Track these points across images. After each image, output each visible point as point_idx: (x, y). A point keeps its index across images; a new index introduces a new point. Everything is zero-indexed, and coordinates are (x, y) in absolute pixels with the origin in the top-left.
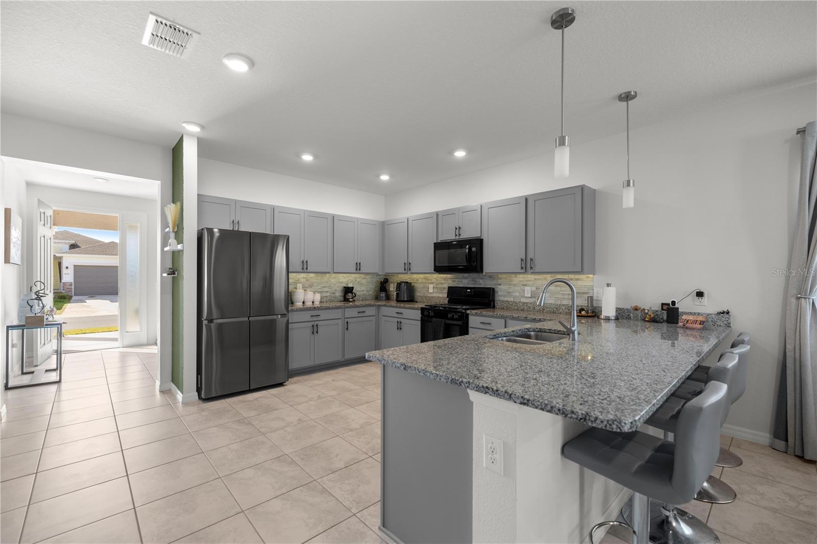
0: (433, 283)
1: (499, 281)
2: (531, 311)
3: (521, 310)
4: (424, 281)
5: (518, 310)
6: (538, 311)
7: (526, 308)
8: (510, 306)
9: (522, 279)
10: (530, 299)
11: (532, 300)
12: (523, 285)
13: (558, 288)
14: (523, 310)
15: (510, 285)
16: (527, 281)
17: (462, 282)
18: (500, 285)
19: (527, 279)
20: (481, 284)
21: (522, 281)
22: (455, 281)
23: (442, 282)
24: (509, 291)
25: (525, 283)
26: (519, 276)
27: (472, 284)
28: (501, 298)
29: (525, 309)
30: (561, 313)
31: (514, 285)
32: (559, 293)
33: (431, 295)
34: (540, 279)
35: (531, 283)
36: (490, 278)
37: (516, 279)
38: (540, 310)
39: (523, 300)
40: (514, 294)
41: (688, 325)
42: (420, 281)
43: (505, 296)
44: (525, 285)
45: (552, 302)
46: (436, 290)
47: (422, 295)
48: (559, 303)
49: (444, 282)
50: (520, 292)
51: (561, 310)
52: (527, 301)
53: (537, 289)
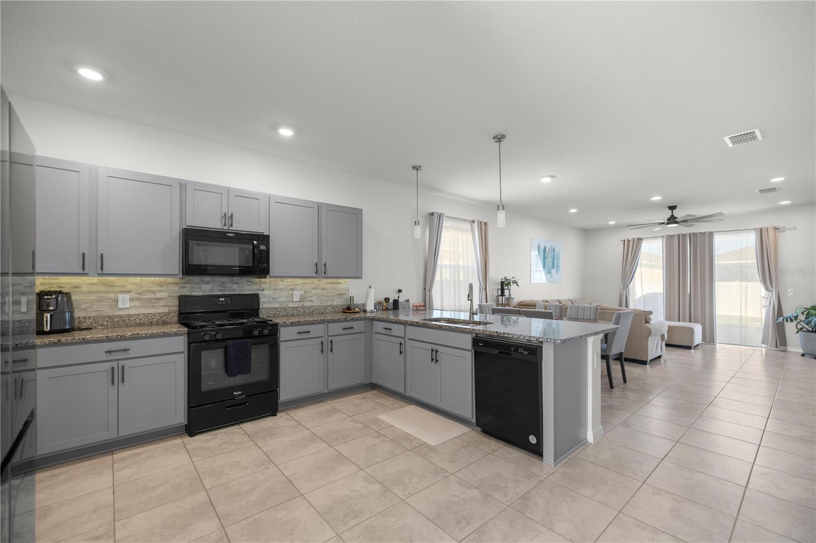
0: (130, 291)
1: (262, 285)
2: (301, 315)
3: (291, 316)
4: (100, 288)
5: (287, 316)
6: (308, 314)
7: (296, 312)
8: (278, 313)
9: (289, 283)
10: (299, 303)
11: (300, 304)
12: (291, 289)
13: (324, 291)
14: (292, 315)
15: (277, 290)
16: (295, 285)
17: (201, 288)
18: (263, 290)
19: (296, 283)
20: (235, 290)
21: (289, 285)
22: (184, 287)
23: (153, 289)
24: (275, 296)
25: (293, 287)
26: (285, 280)
27: (220, 290)
28: (265, 306)
29: (295, 314)
30: (328, 313)
31: (281, 290)
32: (324, 296)
33: (125, 313)
34: (308, 283)
35: (299, 287)
36: (249, 283)
37: (282, 283)
38: (310, 313)
39: (291, 305)
40: (280, 300)
41: (419, 308)
42: (85, 288)
43: (269, 303)
44: (293, 290)
45: (318, 304)
46: (138, 303)
47: (94, 314)
48: (324, 304)
49: (159, 288)
50: (287, 297)
51: (328, 310)
52: (297, 306)
53: (306, 292)
